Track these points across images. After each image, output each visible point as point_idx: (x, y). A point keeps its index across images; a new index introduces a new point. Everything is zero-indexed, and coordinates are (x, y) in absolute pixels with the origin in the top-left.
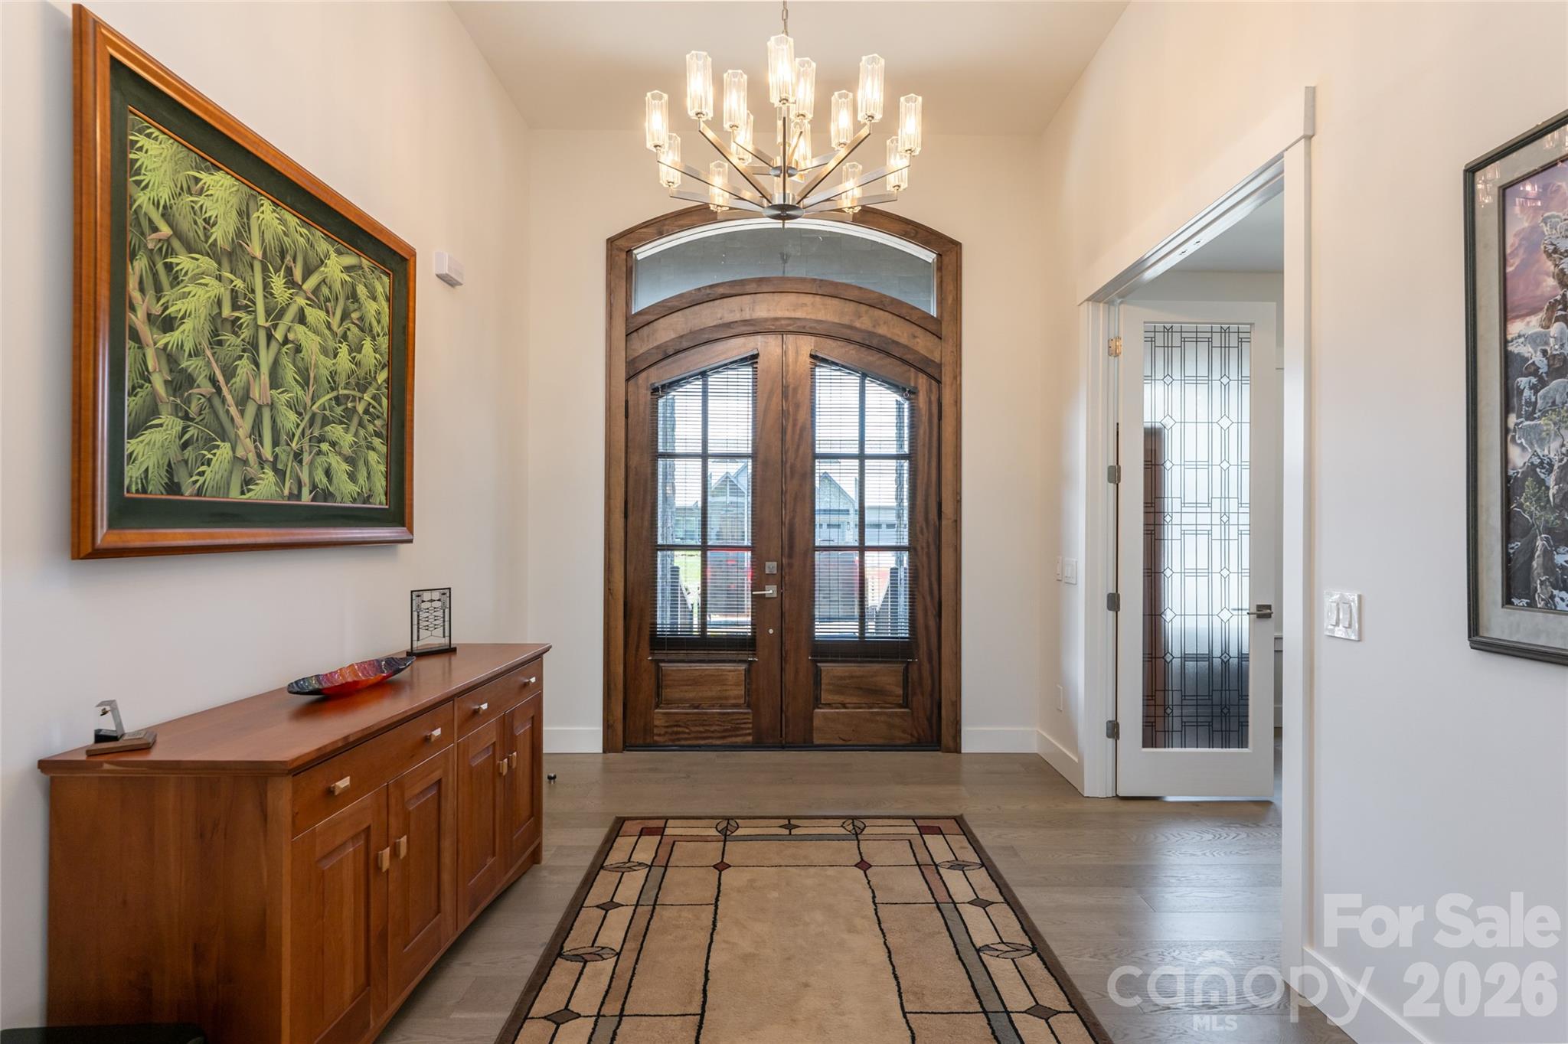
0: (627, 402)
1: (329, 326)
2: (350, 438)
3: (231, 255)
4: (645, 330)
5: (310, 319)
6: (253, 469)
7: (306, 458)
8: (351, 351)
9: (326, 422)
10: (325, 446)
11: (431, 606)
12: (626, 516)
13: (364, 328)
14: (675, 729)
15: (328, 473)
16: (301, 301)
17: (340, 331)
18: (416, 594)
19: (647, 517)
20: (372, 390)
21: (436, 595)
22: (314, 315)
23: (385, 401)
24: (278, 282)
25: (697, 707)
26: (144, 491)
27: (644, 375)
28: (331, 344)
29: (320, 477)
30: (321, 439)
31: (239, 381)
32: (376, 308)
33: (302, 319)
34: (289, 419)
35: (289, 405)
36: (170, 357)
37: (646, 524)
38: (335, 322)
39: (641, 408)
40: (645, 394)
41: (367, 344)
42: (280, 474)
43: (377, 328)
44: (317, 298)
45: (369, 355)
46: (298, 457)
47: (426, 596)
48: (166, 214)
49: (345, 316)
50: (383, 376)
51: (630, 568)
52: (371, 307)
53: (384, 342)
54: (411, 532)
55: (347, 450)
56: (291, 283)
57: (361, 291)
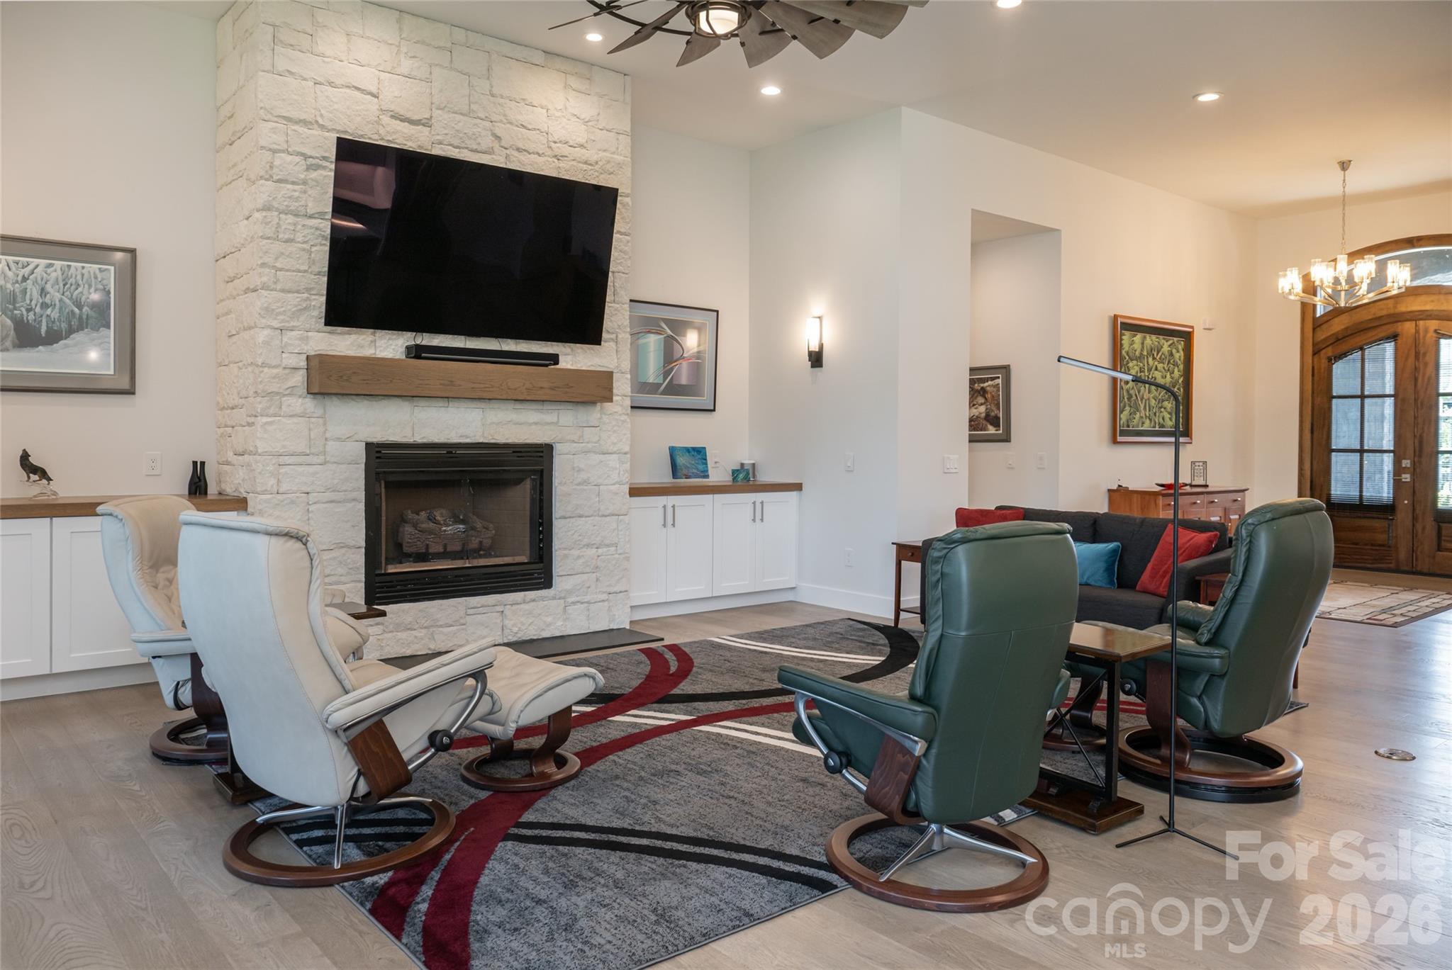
0: (1313, 368)
1: (1164, 368)
2: (1170, 405)
3: (1139, 357)
4: (1324, 326)
5: (1159, 368)
6: (1144, 420)
7: (1157, 414)
8: (1171, 374)
9: (1163, 401)
10: (1162, 410)
11: (1199, 468)
12: (1312, 432)
13: (1176, 364)
14: (1342, 556)
15: (1163, 419)
16: (1156, 363)
17: (1167, 369)
18: (1193, 463)
19: (1325, 433)
20: (1177, 386)
21: (1201, 464)
22: (1160, 366)
23: (1182, 390)
24: (1150, 359)
25: (1357, 544)
26: (1128, 426)
27: (1324, 351)
28: (1165, 373)
29: (1161, 420)
30: (1161, 407)
31: (1141, 393)
32: (1179, 355)
33: (1156, 369)
34: (1153, 402)
35: (1153, 398)
36: (1128, 391)
37: (1325, 436)
38: (1165, 366)
39: (1322, 371)
40: (1324, 362)
41: (1176, 370)
42: (1150, 420)
43: (1179, 362)
44: (1161, 361)
45: (1176, 373)
46: (1155, 414)
47: (1197, 464)
48: (1128, 355)
49: (1169, 362)
50: (1181, 379)
51: (1315, 463)
52: (1177, 355)
53: (1181, 367)
54: (1191, 439)
55: (1169, 410)
56: (1154, 359)
57: (1174, 351)
